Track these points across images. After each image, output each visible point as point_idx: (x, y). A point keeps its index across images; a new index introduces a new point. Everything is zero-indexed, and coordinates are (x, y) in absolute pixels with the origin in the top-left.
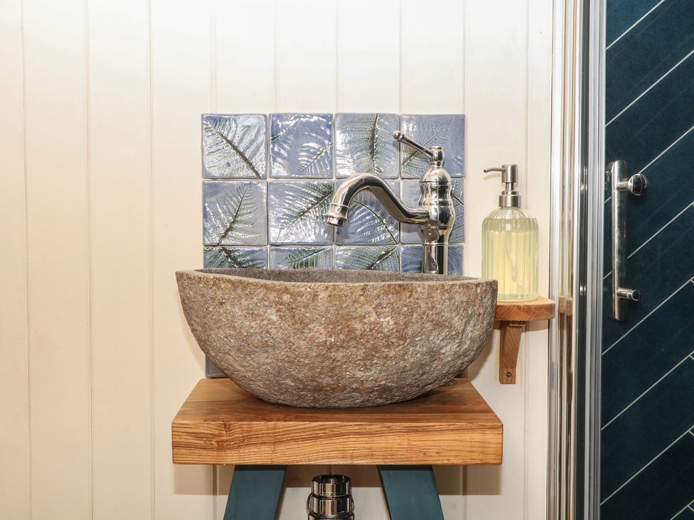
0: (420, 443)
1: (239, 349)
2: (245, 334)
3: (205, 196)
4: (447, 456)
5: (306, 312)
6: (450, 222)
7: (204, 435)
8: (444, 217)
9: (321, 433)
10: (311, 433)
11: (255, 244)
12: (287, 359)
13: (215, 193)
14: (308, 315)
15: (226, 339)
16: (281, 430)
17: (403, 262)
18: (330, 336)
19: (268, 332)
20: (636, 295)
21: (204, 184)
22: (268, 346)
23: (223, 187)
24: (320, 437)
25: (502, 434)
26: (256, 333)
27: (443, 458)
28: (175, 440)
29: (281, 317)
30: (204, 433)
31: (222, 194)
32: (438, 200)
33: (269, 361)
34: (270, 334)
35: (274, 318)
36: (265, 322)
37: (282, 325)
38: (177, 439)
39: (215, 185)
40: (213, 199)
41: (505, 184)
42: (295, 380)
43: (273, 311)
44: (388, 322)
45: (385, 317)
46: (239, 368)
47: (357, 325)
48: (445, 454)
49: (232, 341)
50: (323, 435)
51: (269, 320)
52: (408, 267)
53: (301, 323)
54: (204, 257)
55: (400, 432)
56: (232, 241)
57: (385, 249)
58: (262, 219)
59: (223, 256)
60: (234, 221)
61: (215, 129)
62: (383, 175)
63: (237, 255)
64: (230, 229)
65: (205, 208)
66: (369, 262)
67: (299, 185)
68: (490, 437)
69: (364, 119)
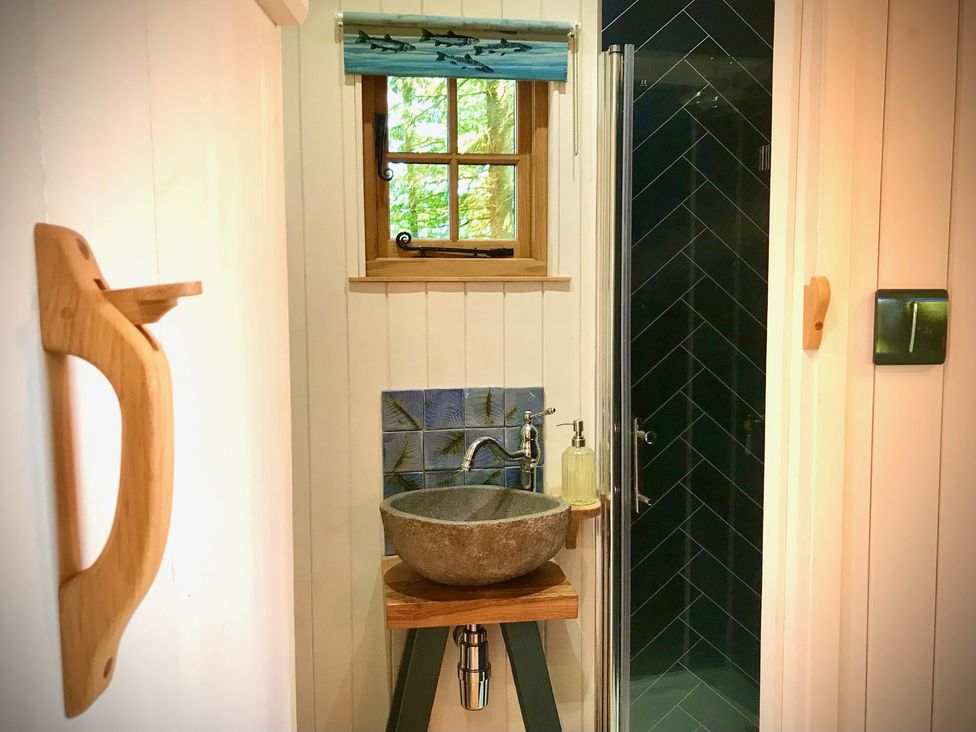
3: (385, 441)
6: (537, 458)
8: (534, 454)
11: (416, 470)
13: (391, 440)
17: (507, 478)
20: (650, 502)
21: (384, 435)
23: (396, 436)
25: (578, 600)
27: (542, 616)
31: (395, 440)
32: (530, 446)
39: (391, 435)
40: (389, 444)
41: (575, 432)
47: (495, 546)
52: (511, 480)
56: (402, 469)
57: (496, 470)
58: (420, 455)
59: (396, 479)
60: (403, 456)
61: (391, 401)
62: (494, 425)
63: (404, 478)
64: (400, 462)
65: (384, 450)
66: (487, 478)
67: (444, 433)
68: (571, 603)
69: (482, 391)
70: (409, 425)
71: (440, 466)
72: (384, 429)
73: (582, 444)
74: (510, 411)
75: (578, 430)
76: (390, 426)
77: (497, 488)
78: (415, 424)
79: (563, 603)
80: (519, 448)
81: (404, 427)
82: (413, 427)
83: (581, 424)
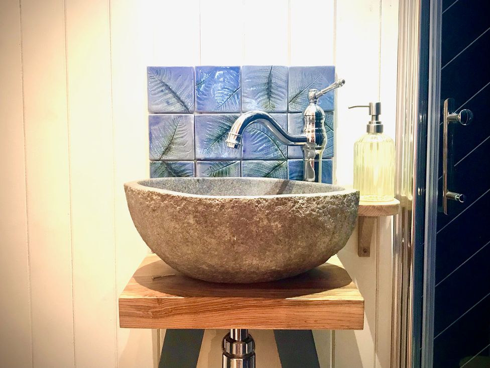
0: (302, 313)
1: (167, 243)
2: (171, 233)
3: (151, 125)
4: (322, 323)
5: (215, 219)
6: (323, 144)
7: (142, 308)
8: (319, 140)
9: (229, 306)
10: (222, 305)
11: (186, 159)
12: (202, 251)
13: (157, 123)
14: (217, 220)
15: (158, 236)
16: (200, 303)
17: (290, 172)
18: (234, 236)
19: (187, 232)
20: (461, 198)
21: (150, 116)
22: (188, 242)
23: (163, 119)
24: (228, 309)
25: (364, 307)
26: (179, 232)
27: (318, 325)
28: (121, 311)
29: (197, 221)
30: (142, 306)
31: (162, 124)
32: (314, 129)
33: (189, 252)
34: (189, 234)
35: (192, 221)
36: (185, 225)
37: (197, 227)
38: (123, 310)
39: (158, 117)
40: (156, 127)
41: (371, 116)
42: (209, 266)
43: (191, 216)
44: (277, 225)
45: (275, 221)
46: (169, 256)
48: (321, 322)
49: (162, 237)
50: (230, 307)
51: (188, 224)
52: (294, 175)
53: (211, 226)
54: (150, 168)
55: (287, 305)
56: (170, 157)
57: (276, 163)
58: (190, 142)
59: (163, 168)
60: (171, 143)
61: (157, 78)
62: (276, 110)
63: (173, 166)
64: (168, 149)
65: (150, 134)
66: (266, 171)
67: (216, 117)
68: (355, 310)
69: (262, 69)
70: (178, 107)
71: (212, 155)
72: (150, 111)
73: (379, 129)
74: (294, 94)
75: (374, 113)
76: (156, 108)
77: (276, 180)
78: (185, 106)
79: (346, 309)
80: (302, 132)
81: (172, 109)
82: (183, 109)
83: (378, 106)
